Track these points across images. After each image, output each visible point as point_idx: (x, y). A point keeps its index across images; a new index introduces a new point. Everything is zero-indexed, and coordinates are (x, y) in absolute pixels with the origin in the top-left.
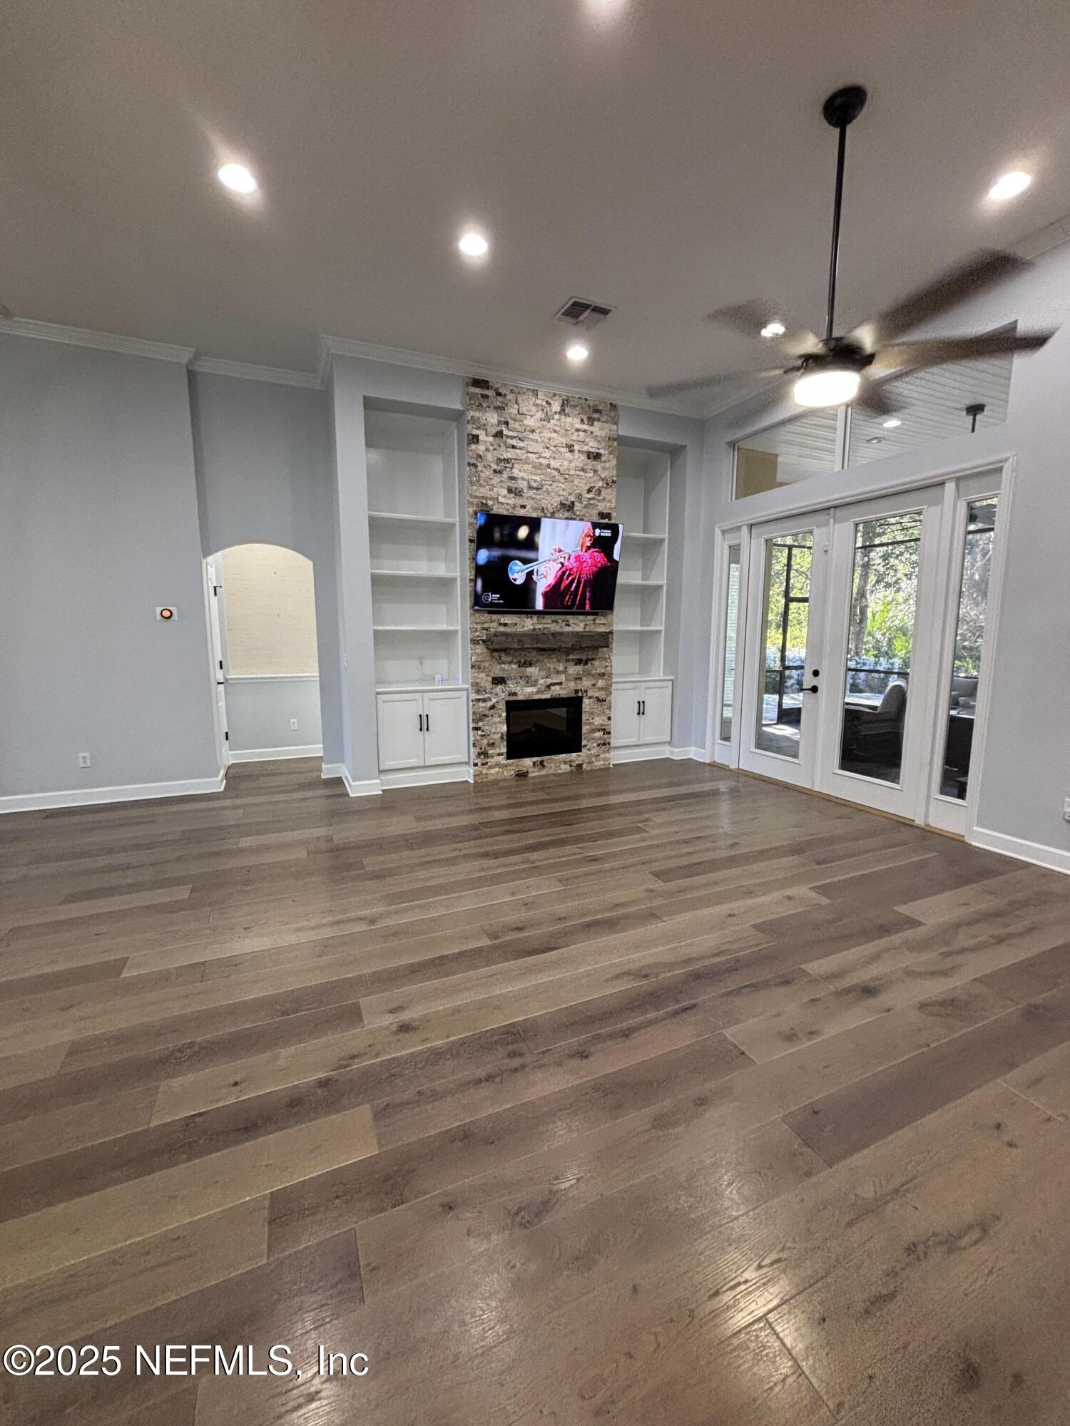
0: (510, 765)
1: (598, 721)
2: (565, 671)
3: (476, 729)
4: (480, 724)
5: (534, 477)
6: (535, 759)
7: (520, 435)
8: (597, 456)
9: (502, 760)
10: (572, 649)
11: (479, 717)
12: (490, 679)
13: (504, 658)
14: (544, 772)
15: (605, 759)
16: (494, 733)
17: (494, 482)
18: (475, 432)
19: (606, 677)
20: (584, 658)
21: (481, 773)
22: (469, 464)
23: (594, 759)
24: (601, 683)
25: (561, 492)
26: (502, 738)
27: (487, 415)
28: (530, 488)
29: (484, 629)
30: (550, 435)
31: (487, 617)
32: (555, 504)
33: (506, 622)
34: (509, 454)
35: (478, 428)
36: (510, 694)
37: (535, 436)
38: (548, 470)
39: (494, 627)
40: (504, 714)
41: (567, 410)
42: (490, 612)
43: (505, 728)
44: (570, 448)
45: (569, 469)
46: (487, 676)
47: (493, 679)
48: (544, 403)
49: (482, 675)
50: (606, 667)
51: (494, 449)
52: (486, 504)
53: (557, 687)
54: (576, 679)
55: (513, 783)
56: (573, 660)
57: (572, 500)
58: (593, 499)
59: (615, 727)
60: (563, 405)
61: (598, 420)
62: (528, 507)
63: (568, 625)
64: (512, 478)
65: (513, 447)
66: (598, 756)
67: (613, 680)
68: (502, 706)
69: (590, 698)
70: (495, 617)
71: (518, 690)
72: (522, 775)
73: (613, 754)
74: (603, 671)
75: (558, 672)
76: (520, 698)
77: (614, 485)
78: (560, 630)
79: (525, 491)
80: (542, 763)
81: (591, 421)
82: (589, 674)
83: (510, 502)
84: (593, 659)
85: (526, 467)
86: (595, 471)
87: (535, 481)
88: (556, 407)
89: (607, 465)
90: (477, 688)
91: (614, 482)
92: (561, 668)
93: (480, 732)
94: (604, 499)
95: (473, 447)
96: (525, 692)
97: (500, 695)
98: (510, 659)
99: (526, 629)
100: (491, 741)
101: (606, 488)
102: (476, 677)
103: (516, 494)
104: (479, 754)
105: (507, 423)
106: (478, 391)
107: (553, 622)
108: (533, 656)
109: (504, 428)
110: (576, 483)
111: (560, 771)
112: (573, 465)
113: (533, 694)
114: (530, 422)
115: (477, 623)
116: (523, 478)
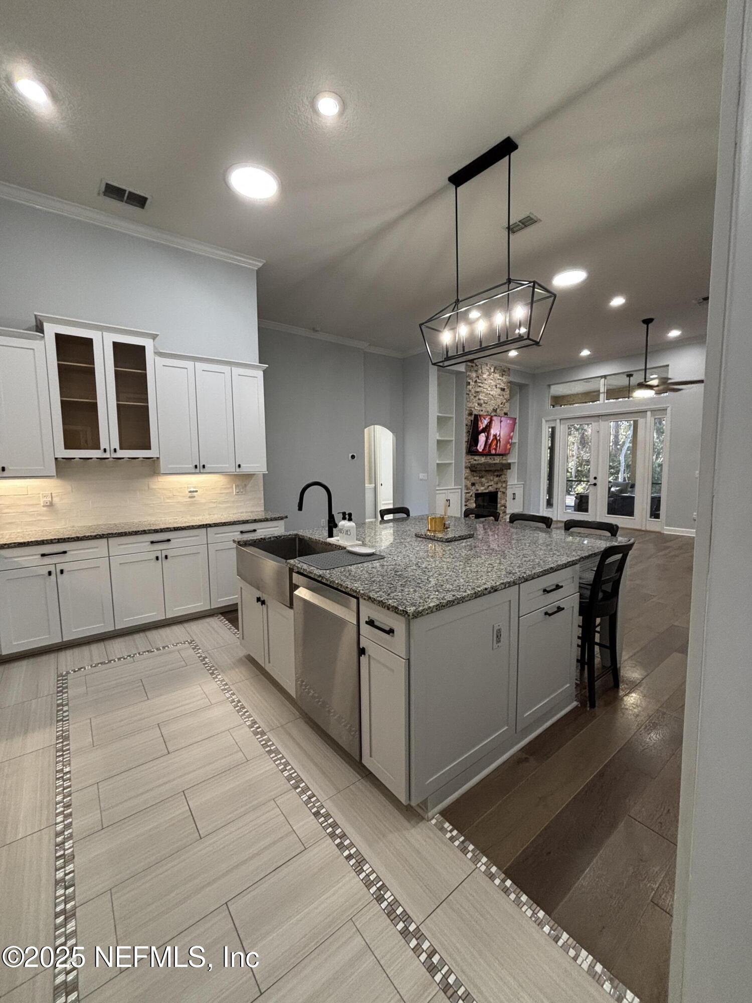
1: (503, 502)
2: (494, 480)
3: (465, 505)
4: (467, 503)
7: (482, 382)
8: (504, 390)
10: (495, 471)
11: (467, 500)
13: (475, 474)
16: (471, 507)
17: (474, 401)
18: (469, 381)
19: (505, 483)
20: (499, 474)
22: (467, 394)
24: (504, 485)
25: (493, 405)
26: (473, 509)
27: (473, 374)
28: (484, 403)
29: (469, 462)
30: (490, 381)
31: (470, 457)
33: (476, 459)
34: (478, 390)
35: (470, 379)
36: (476, 490)
37: (486, 382)
38: (490, 395)
39: (474, 462)
40: (475, 499)
41: (496, 371)
42: (471, 455)
43: (475, 505)
44: (496, 386)
45: (496, 395)
46: (470, 482)
47: (472, 484)
48: (489, 369)
49: (468, 482)
50: (506, 478)
51: (474, 388)
52: (471, 410)
53: (490, 487)
54: (496, 483)
56: (496, 475)
57: (497, 407)
58: (502, 407)
59: (508, 505)
60: (494, 369)
61: (505, 375)
64: (479, 399)
65: (480, 386)
66: (503, 517)
67: (508, 484)
68: (474, 495)
69: (500, 492)
70: (473, 457)
71: (479, 488)
74: (504, 480)
75: (491, 480)
76: (479, 492)
77: (509, 401)
81: (503, 375)
82: (500, 481)
84: (502, 475)
85: (483, 394)
86: (503, 396)
87: (486, 400)
88: (492, 370)
89: (507, 393)
90: (467, 488)
93: (466, 507)
94: (506, 407)
95: (468, 387)
96: (482, 489)
97: (473, 490)
98: (477, 475)
99: (482, 462)
101: (506, 402)
103: (480, 406)
105: (478, 377)
106: (470, 364)
108: (485, 473)
109: (477, 379)
110: (498, 400)
112: (497, 393)
113: (483, 490)
114: (485, 376)
115: (467, 460)
116: (482, 399)
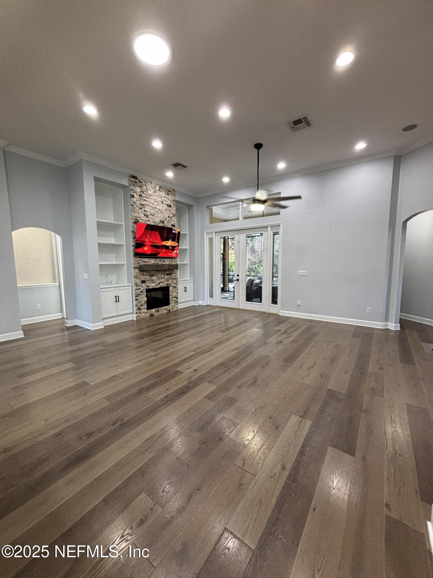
0: (148, 312)
1: (174, 294)
2: (164, 278)
3: (136, 300)
4: (138, 298)
5: (152, 211)
6: (156, 309)
7: (147, 197)
8: (170, 206)
9: (145, 310)
10: (165, 270)
11: (137, 295)
12: (141, 281)
13: (145, 274)
14: (158, 314)
15: (177, 307)
16: (143, 301)
17: (139, 212)
18: (133, 194)
19: (176, 279)
20: (169, 273)
21: (139, 316)
22: (131, 205)
23: (173, 307)
24: (175, 281)
25: (160, 217)
26: (145, 302)
27: (137, 188)
28: (151, 215)
29: (138, 263)
30: (156, 197)
31: (138, 259)
32: (159, 221)
34: (144, 203)
35: (134, 193)
36: (147, 287)
37: (152, 197)
38: (156, 209)
39: (142, 263)
40: (145, 294)
41: (161, 190)
42: (140, 257)
43: (146, 299)
44: (162, 203)
45: (162, 210)
46: (139, 280)
47: (142, 281)
48: (154, 187)
51: (139, 200)
52: (137, 219)
53: (162, 283)
54: (167, 280)
55: (149, 318)
56: (166, 274)
57: (164, 220)
58: (169, 220)
59: (179, 296)
60: (160, 188)
61: (170, 194)
62: (150, 221)
63: (164, 262)
64: (145, 211)
65: (145, 200)
66: (175, 306)
67: (178, 280)
68: (145, 291)
69: (172, 286)
70: (141, 259)
71: (149, 285)
72: (152, 315)
73: (179, 305)
74: (175, 277)
75: (162, 278)
76: (150, 288)
77: (175, 216)
78: (162, 264)
79: (149, 215)
80: (158, 310)
81: (168, 194)
82: (171, 278)
83: (145, 219)
84: (172, 273)
85: (149, 207)
86: (170, 211)
87: (152, 212)
88: (158, 188)
89: (173, 209)
90: (136, 285)
93: (138, 301)
94: (173, 220)
95: (132, 199)
96: (152, 285)
97: (144, 287)
98: (147, 274)
99: (151, 263)
100: (142, 304)
101: (173, 217)
102: (136, 281)
103: (147, 217)
104: (138, 309)
105: (143, 192)
106: (133, 180)
107: (160, 261)
108: (154, 272)
109: (142, 193)
110: (164, 214)
111: (163, 313)
112: (163, 208)
113: (154, 286)
114: (150, 192)
115: (136, 261)
116: (149, 211)
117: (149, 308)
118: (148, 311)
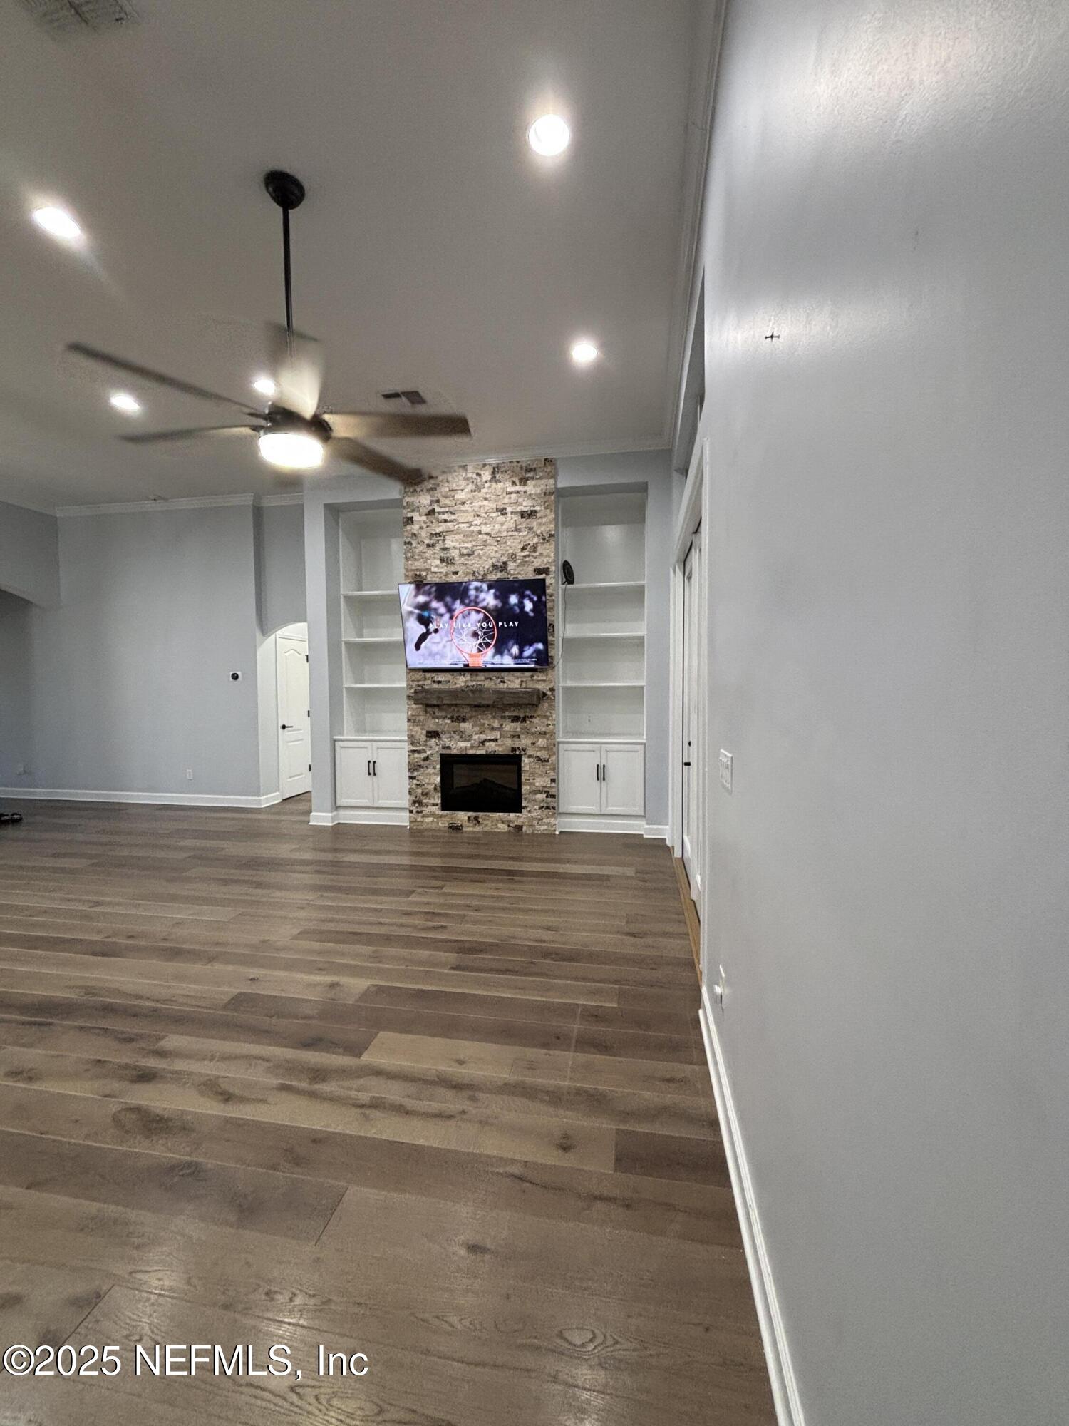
0: (445, 816)
1: (539, 782)
2: (500, 728)
3: (412, 778)
4: (416, 774)
5: (466, 545)
6: (470, 814)
7: (452, 510)
8: (532, 514)
9: (437, 810)
10: (508, 707)
11: (414, 768)
12: (425, 732)
13: (438, 713)
14: (478, 829)
15: (548, 824)
16: (428, 784)
17: (427, 555)
18: (410, 515)
19: (547, 736)
20: (522, 716)
21: (416, 821)
22: (405, 543)
23: (535, 822)
24: (541, 742)
25: (493, 555)
26: (435, 789)
27: (420, 497)
28: (462, 555)
29: (419, 686)
30: (480, 503)
31: (421, 675)
32: (487, 567)
33: (440, 679)
34: (441, 528)
35: (413, 511)
36: (443, 748)
37: (466, 507)
38: (480, 536)
39: (428, 685)
40: (438, 767)
41: (497, 476)
43: (438, 779)
44: (502, 511)
45: (500, 532)
46: (422, 729)
47: (428, 732)
48: (475, 476)
49: (417, 728)
50: (548, 725)
51: (427, 527)
52: (420, 575)
53: (493, 744)
54: (514, 736)
55: (446, 834)
56: (509, 717)
57: (505, 560)
58: (528, 556)
60: (493, 473)
61: (532, 478)
62: (459, 573)
63: (504, 682)
64: (444, 549)
65: (446, 521)
66: (542, 819)
67: (560, 740)
68: (437, 758)
69: (530, 756)
70: (428, 675)
71: (451, 744)
72: (455, 828)
73: (558, 819)
74: (544, 729)
75: (493, 729)
76: (454, 751)
77: (552, 539)
78: (493, 687)
79: (457, 558)
80: (476, 818)
81: (524, 481)
82: (528, 732)
83: (442, 570)
84: (531, 717)
85: (457, 537)
86: (530, 529)
87: (466, 548)
88: (487, 475)
89: (544, 520)
90: (412, 740)
91: (551, 536)
92: (496, 724)
93: (415, 782)
94: (540, 555)
95: (409, 528)
96: (458, 746)
97: (434, 748)
98: (444, 714)
99: (458, 686)
100: (426, 791)
101: (543, 543)
102: (411, 730)
103: (448, 563)
104: (415, 802)
105: (438, 501)
107: (486, 679)
108: (465, 712)
109: (436, 506)
110: (509, 543)
111: (497, 830)
112: (505, 527)
113: (466, 749)
114: (461, 496)
115: (412, 681)
116: (455, 548)
117: (446, 806)
118: (445, 813)
